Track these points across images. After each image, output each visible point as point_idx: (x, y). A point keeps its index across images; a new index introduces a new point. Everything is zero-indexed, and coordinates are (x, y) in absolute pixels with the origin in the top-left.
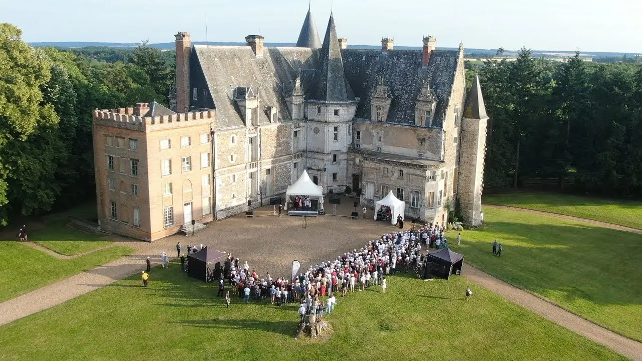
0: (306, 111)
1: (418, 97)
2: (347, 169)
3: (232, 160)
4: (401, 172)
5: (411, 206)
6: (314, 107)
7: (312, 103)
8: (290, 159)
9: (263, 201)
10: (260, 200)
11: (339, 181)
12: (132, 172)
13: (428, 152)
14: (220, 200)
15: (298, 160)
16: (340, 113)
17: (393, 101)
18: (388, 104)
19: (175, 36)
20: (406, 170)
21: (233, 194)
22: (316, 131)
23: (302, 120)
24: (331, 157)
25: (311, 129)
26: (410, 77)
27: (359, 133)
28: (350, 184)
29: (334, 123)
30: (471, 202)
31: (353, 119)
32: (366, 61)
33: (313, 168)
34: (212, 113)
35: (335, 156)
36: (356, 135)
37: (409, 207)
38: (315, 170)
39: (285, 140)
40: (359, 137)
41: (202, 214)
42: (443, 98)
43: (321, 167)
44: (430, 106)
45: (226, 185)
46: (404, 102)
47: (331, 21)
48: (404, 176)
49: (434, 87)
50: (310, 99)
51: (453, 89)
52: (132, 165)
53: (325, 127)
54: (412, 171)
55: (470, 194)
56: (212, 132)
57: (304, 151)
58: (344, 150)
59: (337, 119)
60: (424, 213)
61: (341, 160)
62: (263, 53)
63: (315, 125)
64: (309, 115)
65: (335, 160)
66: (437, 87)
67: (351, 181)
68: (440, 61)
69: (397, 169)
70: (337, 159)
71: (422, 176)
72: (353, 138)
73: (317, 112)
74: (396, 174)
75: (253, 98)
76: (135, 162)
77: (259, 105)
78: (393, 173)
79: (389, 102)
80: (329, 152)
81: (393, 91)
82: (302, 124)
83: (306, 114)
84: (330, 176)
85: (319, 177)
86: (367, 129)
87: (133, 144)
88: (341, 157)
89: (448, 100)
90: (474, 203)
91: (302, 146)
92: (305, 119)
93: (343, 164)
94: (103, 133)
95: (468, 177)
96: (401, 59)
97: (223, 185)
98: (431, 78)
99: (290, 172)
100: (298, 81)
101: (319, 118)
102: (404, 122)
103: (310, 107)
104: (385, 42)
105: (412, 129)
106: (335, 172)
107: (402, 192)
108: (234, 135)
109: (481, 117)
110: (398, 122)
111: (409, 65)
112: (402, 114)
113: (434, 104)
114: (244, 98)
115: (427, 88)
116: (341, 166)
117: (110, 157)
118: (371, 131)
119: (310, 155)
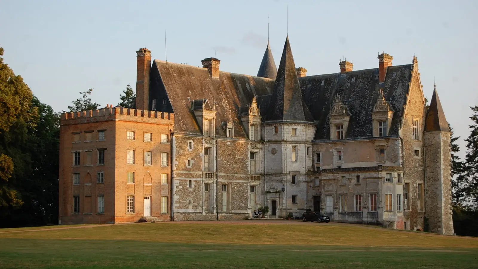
0: (263, 133)
1: (374, 108)
2: (308, 192)
3: (189, 165)
4: (358, 177)
5: (370, 211)
6: (271, 128)
7: (269, 124)
8: (247, 179)
9: (219, 215)
10: (215, 214)
11: (299, 204)
12: (98, 161)
13: (387, 162)
14: (177, 202)
15: (256, 183)
16: (298, 132)
17: (351, 118)
18: (347, 121)
19: (137, 52)
20: (362, 175)
21: (189, 199)
22: (274, 152)
23: (259, 142)
24: (289, 178)
25: (269, 151)
26: (368, 94)
27: (319, 155)
28: (311, 207)
29: (291, 142)
30: (440, 220)
31: (312, 141)
32: (325, 86)
33: (271, 191)
34: (172, 115)
35: (294, 178)
36: (316, 158)
37: (368, 213)
38: (274, 193)
39: (241, 157)
40: (319, 160)
41: (160, 212)
42: (399, 108)
43: (279, 189)
44: (385, 116)
45: (183, 189)
46: (363, 117)
47: (287, 44)
48: (362, 181)
49: (391, 99)
50: (267, 120)
51: (409, 99)
52: (98, 155)
53: (283, 146)
54: (368, 175)
55: (438, 211)
56: (172, 133)
57: (261, 174)
58: (303, 171)
59: (295, 139)
60: (383, 216)
61: (300, 181)
62: (219, 76)
63: (273, 146)
64: (266, 137)
65: (294, 182)
66: (393, 99)
67: (312, 204)
68: (396, 76)
69: (354, 175)
70: (296, 181)
71: (378, 178)
72: (313, 161)
73: (274, 132)
74: (354, 181)
75: (210, 109)
76: (102, 151)
77: (215, 117)
78: (350, 180)
79: (347, 119)
80: (288, 172)
81: (351, 109)
82: (259, 146)
83: (263, 136)
84: (289, 198)
85: (278, 200)
86: (327, 150)
87: (101, 135)
88: (300, 178)
89: (403, 109)
90: (443, 220)
91: (260, 168)
92: (262, 141)
93: (303, 186)
94: (72, 131)
95: (435, 193)
96: (359, 79)
97: (181, 187)
98: (388, 92)
99: (247, 193)
100: (254, 101)
101: (277, 138)
102: (363, 136)
103: (267, 128)
104: (343, 65)
105: (370, 141)
106: (294, 194)
107: (360, 199)
108: (191, 141)
109: (441, 129)
110: (357, 136)
111: (366, 83)
112: (361, 129)
113: (390, 114)
114: (202, 108)
115: (382, 98)
116: (301, 188)
117: (76, 153)
118: (331, 150)
119: (267, 178)
